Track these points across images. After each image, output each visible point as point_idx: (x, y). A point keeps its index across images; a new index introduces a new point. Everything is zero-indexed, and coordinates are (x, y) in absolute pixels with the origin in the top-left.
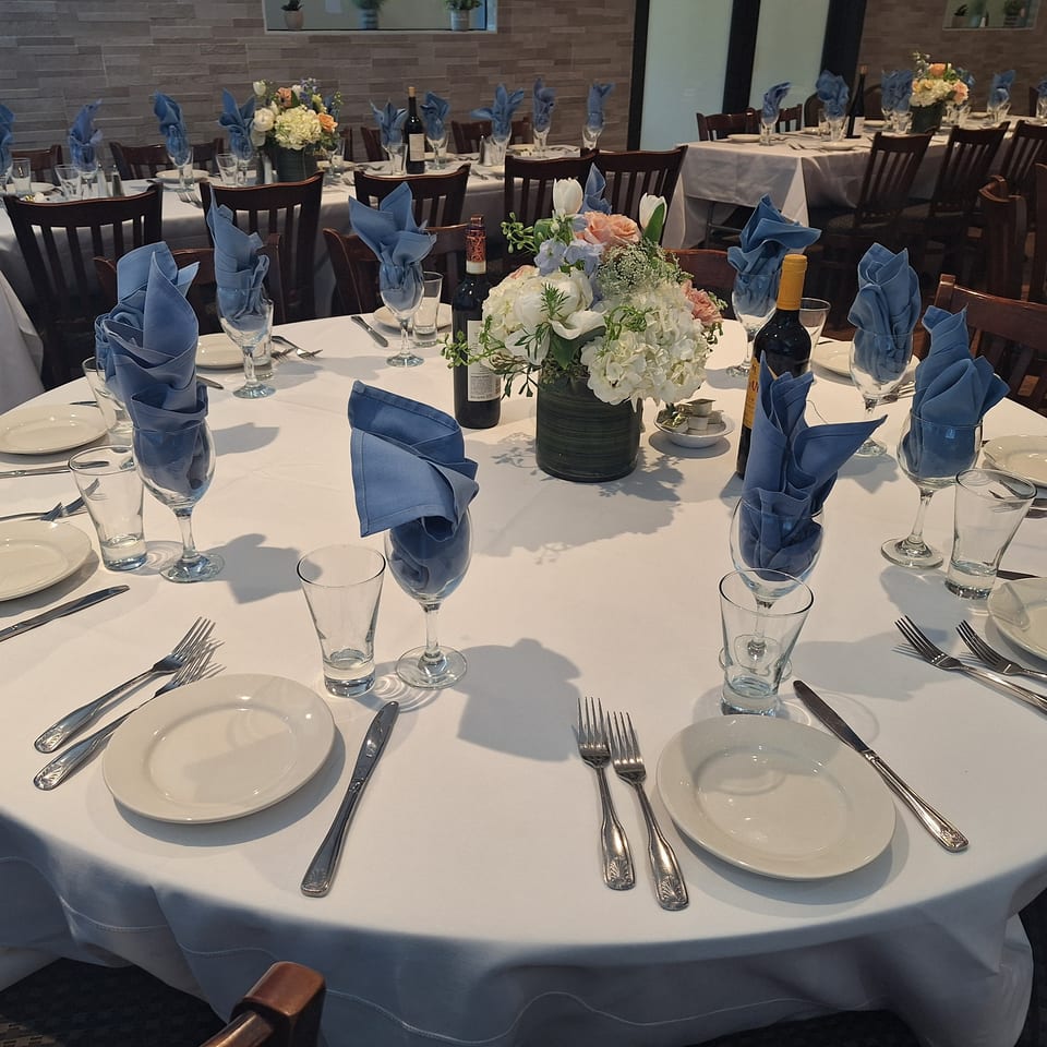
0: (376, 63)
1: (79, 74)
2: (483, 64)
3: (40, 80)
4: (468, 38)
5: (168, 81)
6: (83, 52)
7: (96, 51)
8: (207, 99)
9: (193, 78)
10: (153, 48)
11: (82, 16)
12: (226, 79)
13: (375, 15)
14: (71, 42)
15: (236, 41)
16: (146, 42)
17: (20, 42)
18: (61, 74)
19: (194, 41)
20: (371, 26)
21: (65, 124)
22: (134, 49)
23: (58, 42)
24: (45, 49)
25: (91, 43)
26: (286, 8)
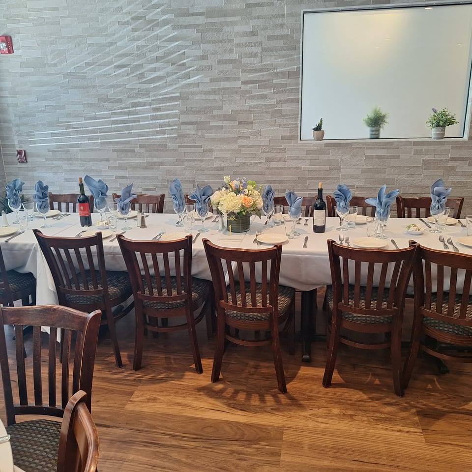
0: (369, 158)
1: (202, 160)
2: (452, 159)
3: (185, 163)
4: (443, 144)
5: (243, 165)
6: (205, 151)
7: (211, 151)
8: (262, 174)
9: (256, 163)
10: (238, 150)
11: (206, 135)
12: (273, 164)
13: (378, 131)
14: (200, 147)
15: (281, 146)
16: (234, 146)
17: (179, 147)
18: (195, 160)
19: (259, 146)
20: (375, 136)
21: (193, 181)
22: (228, 150)
23: (195, 147)
24: (188, 150)
25: (209, 147)
26: (315, 129)
